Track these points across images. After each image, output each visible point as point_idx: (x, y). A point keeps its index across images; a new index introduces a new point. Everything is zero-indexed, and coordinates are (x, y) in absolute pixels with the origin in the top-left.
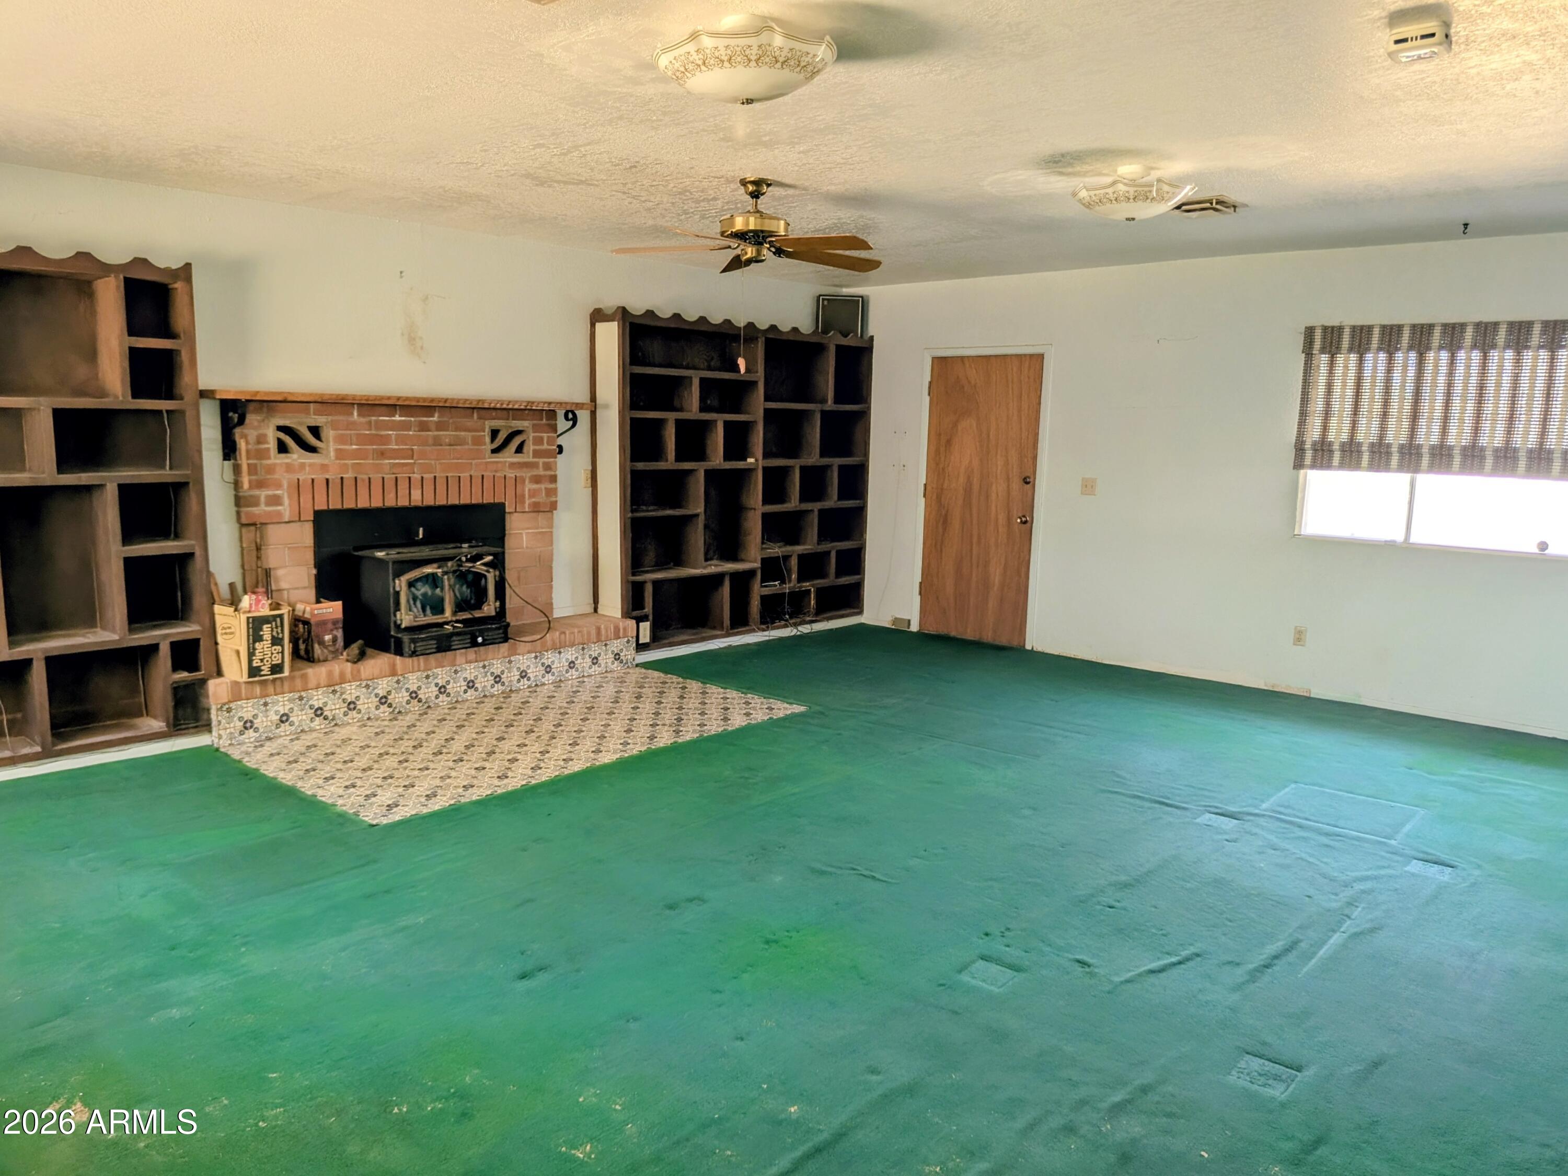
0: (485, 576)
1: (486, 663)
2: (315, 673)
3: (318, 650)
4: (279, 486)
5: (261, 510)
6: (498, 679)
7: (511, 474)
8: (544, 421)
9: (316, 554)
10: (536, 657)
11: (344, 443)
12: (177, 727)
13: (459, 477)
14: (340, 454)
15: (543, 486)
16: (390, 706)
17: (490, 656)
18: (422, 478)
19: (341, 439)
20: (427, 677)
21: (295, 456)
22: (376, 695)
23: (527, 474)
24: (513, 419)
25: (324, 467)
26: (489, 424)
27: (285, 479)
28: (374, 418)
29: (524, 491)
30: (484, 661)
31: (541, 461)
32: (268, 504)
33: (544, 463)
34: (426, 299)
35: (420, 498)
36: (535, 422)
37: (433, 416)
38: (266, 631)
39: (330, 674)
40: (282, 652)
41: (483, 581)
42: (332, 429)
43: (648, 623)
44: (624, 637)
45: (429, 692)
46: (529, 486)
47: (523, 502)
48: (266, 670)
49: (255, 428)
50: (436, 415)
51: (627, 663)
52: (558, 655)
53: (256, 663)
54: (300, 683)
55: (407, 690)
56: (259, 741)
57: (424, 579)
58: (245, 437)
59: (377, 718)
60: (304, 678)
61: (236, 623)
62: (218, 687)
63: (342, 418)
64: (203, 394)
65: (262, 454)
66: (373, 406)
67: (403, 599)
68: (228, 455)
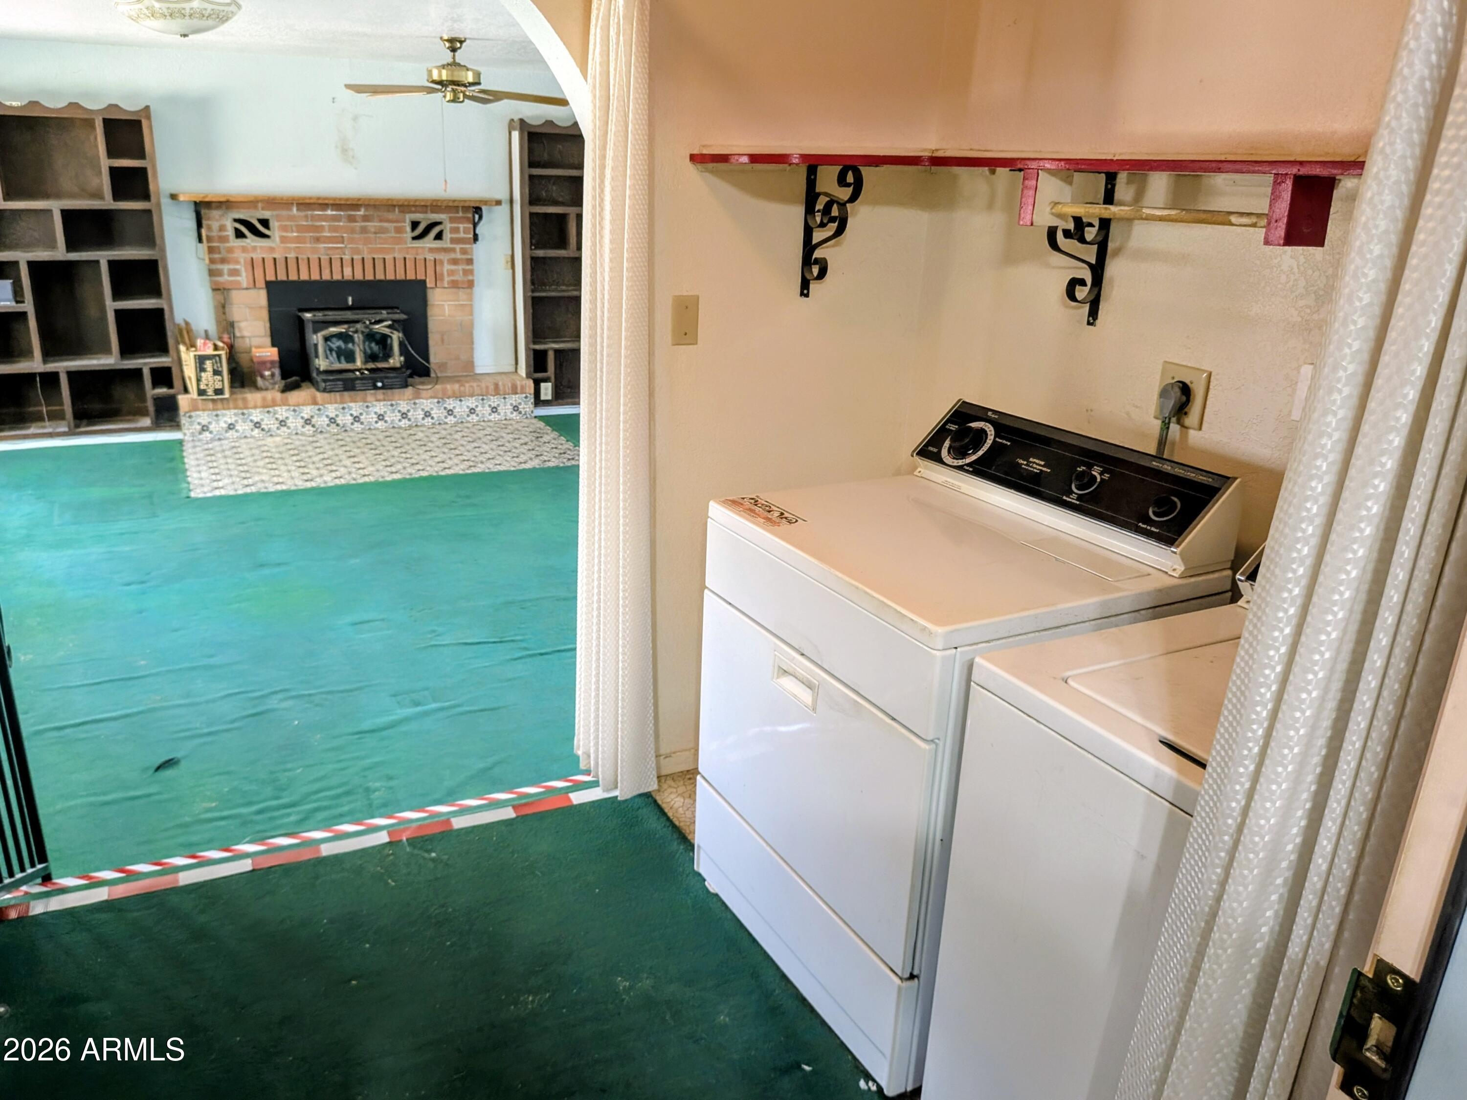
0: (390, 337)
1: (394, 403)
2: (253, 397)
3: (260, 381)
4: (237, 262)
5: (224, 279)
6: (404, 415)
7: (430, 257)
8: (461, 214)
9: (270, 312)
10: (438, 402)
11: (286, 231)
12: (157, 426)
13: (384, 259)
14: (284, 239)
15: (460, 267)
16: (313, 426)
17: (397, 397)
18: (352, 259)
19: (283, 229)
20: (343, 408)
21: (248, 241)
22: (302, 418)
23: (444, 257)
24: (432, 212)
25: (272, 249)
26: (410, 217)
27: (242, 257)
28: (310, 213)
29: (442, 270)
30: (392, 400)
31: (458, 247)
32: (230, 275)
33: (461, 249)
34: (355, 118)
35: (351, 274)
36: (452, 215)
37: (359, 210)
38: (208, 365)
39: (264, 399)
40: (222, 381)
41: (389, 341)
42: (278, 221)
43: (550, 384)
44: (522, 393)
45: (345, 419)
46: (447, 267)
47: (442, 280)
48: (210, 392)
49: (217, 220)
50: (363, 210)
51: (525, 414)
52: (459, 402)
53: (202, 387)
54: (240, 403)
55: (327, 416)
56: (212, 440)
57: (340, 336)
58: (209, 228)
59: (303, 434)
60: (245, 400)
61: (188, 358)
62: (183, 400)
63: (284, 213)
64: (174, 197)
65: (224, 239)
66: (306, 204)
67: (321, 350)
68: (200, 240)
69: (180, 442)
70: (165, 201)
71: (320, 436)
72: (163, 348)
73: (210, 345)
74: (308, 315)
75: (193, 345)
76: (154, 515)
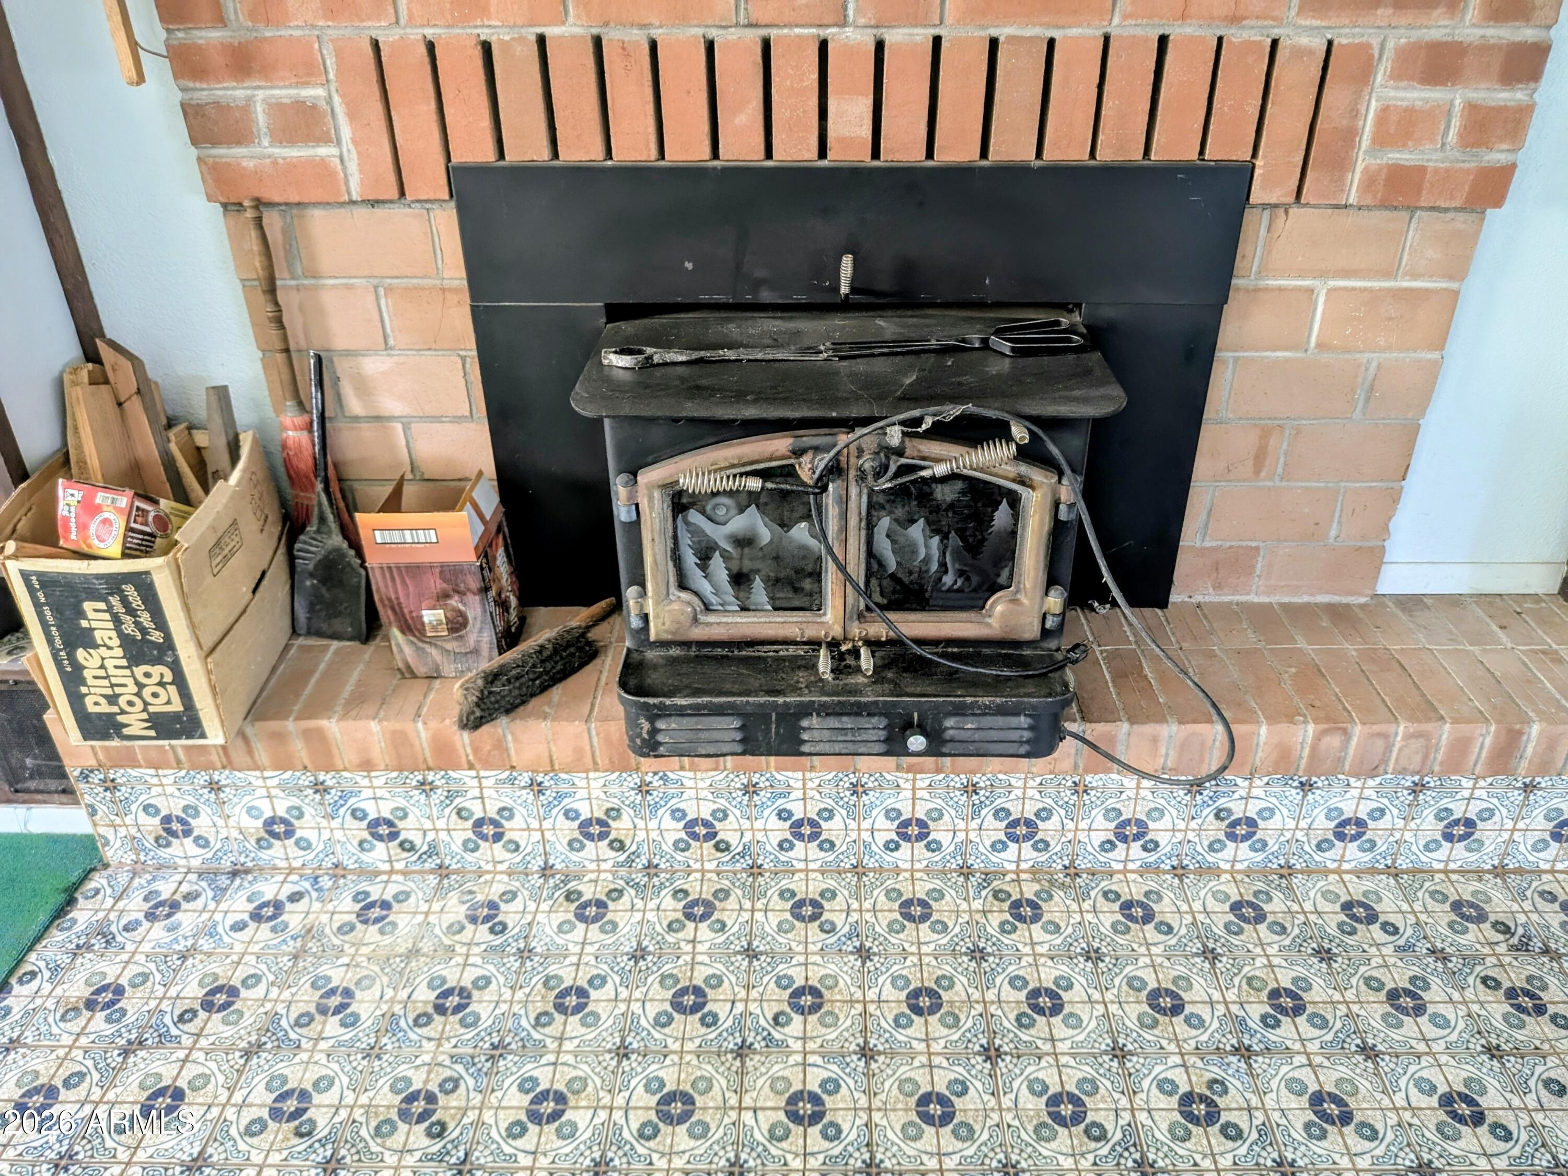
0: (1014, 501)
3: (399, 648)
4: (307, 67)
5: (262, 155)
6: (1021, 830)
10: (1195, 791)
13: (1050, 42)
15: (1462, 96)
16: (619, 845)
18: (879, 45)
20: (750, 790)
22: (570, 813)
23: (1388, 37)
30: (973, 773)
32: (282, 135)
35: (865, 132)
38: (98, 621)
40: (180, 681)
41: (1002, 516)
45: (755, 829)
46: (1387, 93)
47: (1339, 163)
48: (134, 724)
52: (1294, 794)
55: (678, 814)
60: (316, 740)
67: (654, 547)
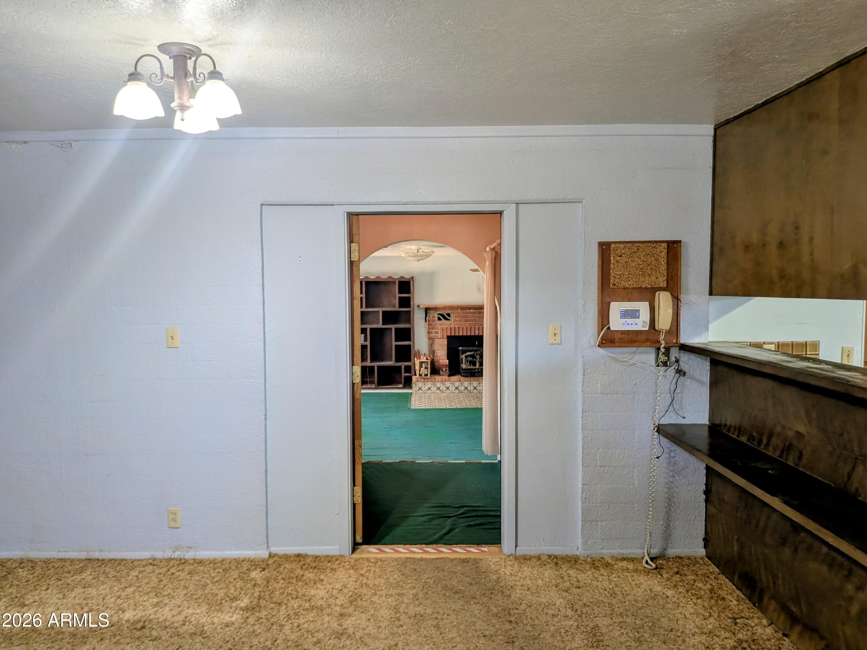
2: (438, 378)
3: (441, 373)
4: (438, 329)
5: (433, 335)
9: (448, 347)
12: (404, 387)
14: (455, 321)
16: (459, 390)
19: (455, 317)
20: (470, 384)
21: (442, 321)
25: (450, 324)
27: (440, 327)
28: (465, 311)
32: (435, 333)
38: (424, 365)
39: (442, 379)
40: (428, 371)
42: (453, 314)
45: (471, 388)
48: (423, 375)
49: (432, 314)
53: (421, 373)
54: (433, 380)
55: (464, 386)
56: (422, 393)
57: (471, 356)
58: (429, 316)
59: (455, 393)
60: (435, 378)
61: (417, 362)
62: (414, 378)
63: (456, 311)
64: (418, 306)
65: (434, 321)
66: (463, 308)
67: (464, 361)
68: (426, 321)
69: (411, 393)
70: (416, 308)
71: (460, 394)
72: (409, 360)
73: (425, 358)
74: (461, 348)
75: (420, 358)
76: (398, 412)
